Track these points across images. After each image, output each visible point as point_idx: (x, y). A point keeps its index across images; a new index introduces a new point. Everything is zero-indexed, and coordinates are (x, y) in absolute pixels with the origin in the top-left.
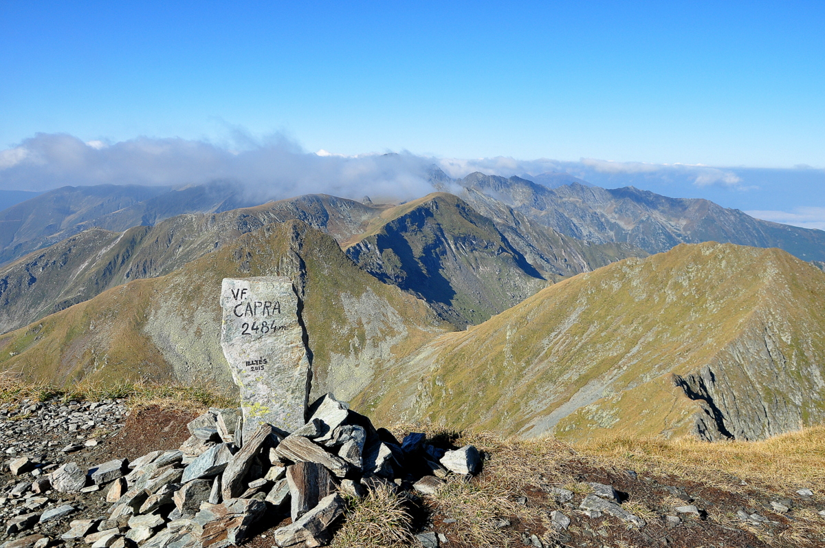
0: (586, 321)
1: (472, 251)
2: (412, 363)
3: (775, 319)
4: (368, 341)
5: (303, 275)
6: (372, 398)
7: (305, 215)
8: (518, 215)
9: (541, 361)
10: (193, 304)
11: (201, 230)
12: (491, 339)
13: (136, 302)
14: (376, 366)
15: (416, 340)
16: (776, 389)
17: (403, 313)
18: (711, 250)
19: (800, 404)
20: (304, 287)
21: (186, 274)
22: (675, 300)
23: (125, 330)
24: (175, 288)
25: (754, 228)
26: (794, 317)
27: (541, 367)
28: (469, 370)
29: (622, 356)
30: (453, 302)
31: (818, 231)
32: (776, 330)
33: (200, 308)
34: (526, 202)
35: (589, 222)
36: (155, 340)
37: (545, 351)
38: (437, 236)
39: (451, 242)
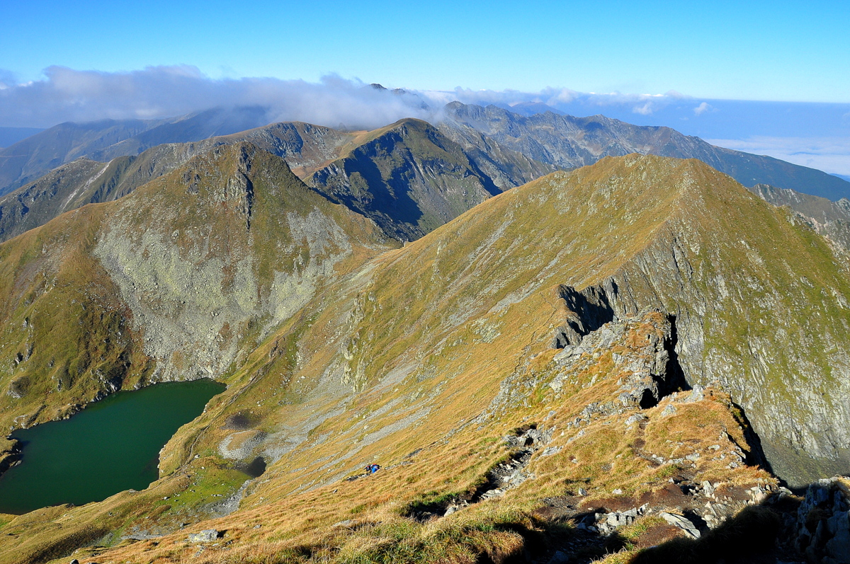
0: (511, 235)
1: (440, 174)
2: (353, 280)
3: (685, 229)
4: (312, 259)
5: (249, 196)
6: (311, 314)
7: (279, 141)
8: (489, 140)
9: (466, 275)
10: (142, 227)
11: (181, 159)
12: (423, 254)
13: (87, 226)
14: (318, 283)
15: (360, 257)
16: (680, 299)
17: (349, 232)
18: (634, 162)
19: (703, 314)
20: (250, 207)
21: (136, 198)
22: (596, 212)
23: (75, 253)
24: (125, 211)
25: (711, 155)
26: (705, 228)
27: (465, 281)
28: (400, 285)
29: (540, 269)
30: (420, 222)
31: (767, 158)
32: (686, 241)
33: (148, 230)
34: (502, 130)
35: (560, 148)
36: (103, 262)
37: (470, 266)
38: (406, 160)
39: (420, 166)
